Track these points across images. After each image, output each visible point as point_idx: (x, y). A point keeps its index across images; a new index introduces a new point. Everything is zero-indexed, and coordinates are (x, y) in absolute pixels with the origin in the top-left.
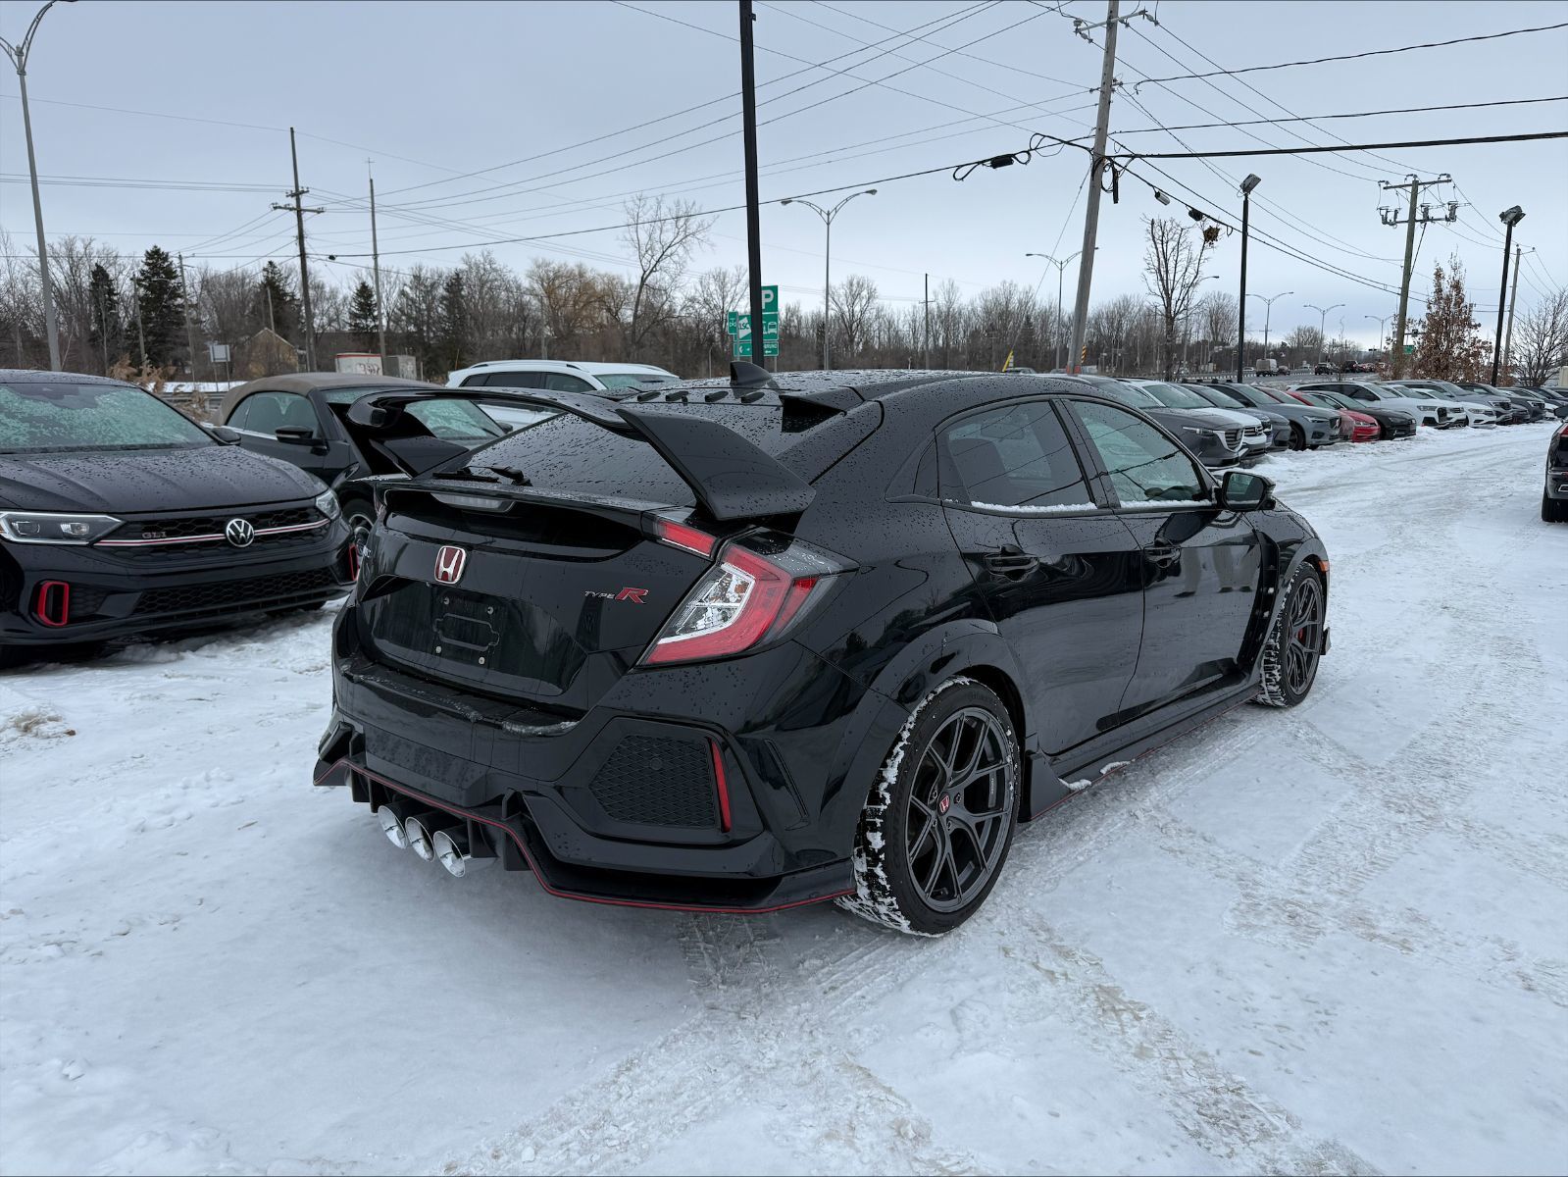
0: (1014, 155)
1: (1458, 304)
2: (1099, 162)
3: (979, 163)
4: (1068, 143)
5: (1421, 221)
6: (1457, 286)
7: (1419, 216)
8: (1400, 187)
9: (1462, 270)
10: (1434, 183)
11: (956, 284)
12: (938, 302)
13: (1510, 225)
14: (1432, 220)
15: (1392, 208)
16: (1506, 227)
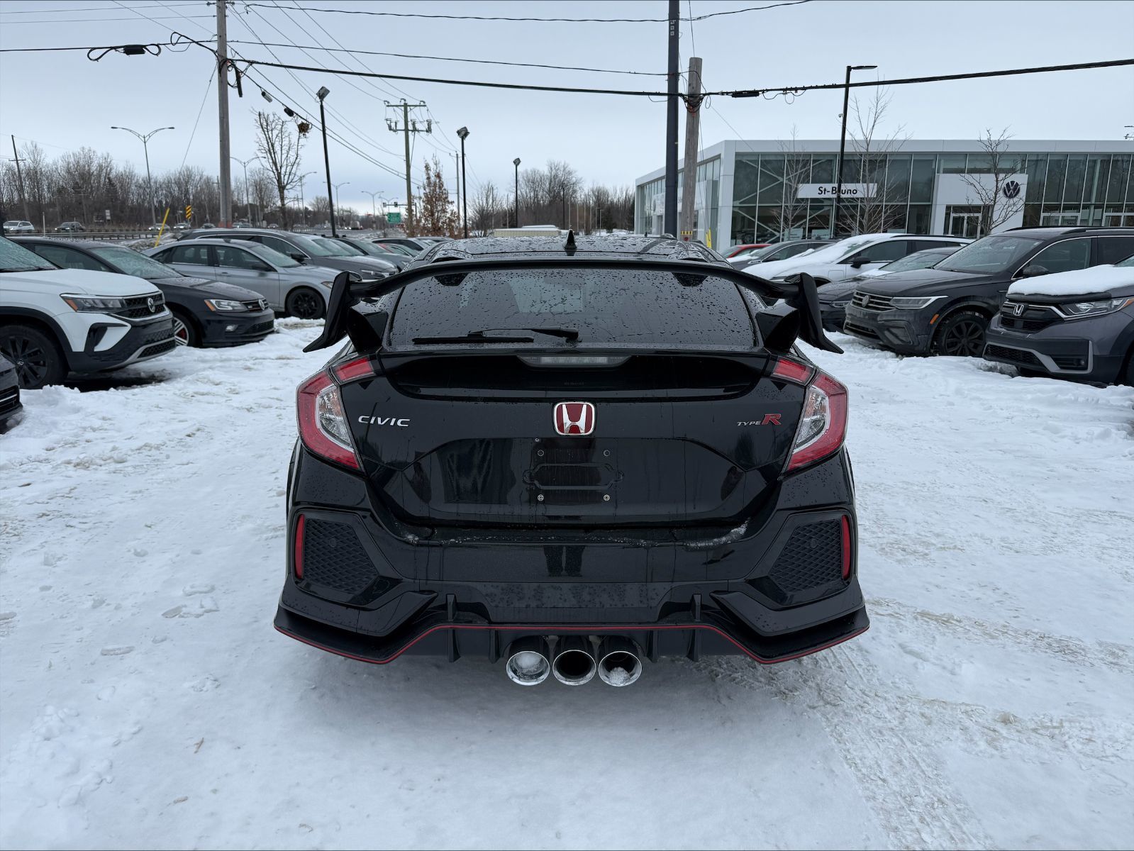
0: (145, 46)
1: (440, 188)
2: (224, 63)
3: (112, 48)
4: (197, 43)
5: (412, 131)
6: (438, 176)
7: (410, 127)
8: (397, 106)
9: (440, 165)
10: (416, 106)
11: (39, 146)
12: (27, 162)
13: (463, 139)
14: (418, 131)
15: (394, 120)
16: (461, 139)
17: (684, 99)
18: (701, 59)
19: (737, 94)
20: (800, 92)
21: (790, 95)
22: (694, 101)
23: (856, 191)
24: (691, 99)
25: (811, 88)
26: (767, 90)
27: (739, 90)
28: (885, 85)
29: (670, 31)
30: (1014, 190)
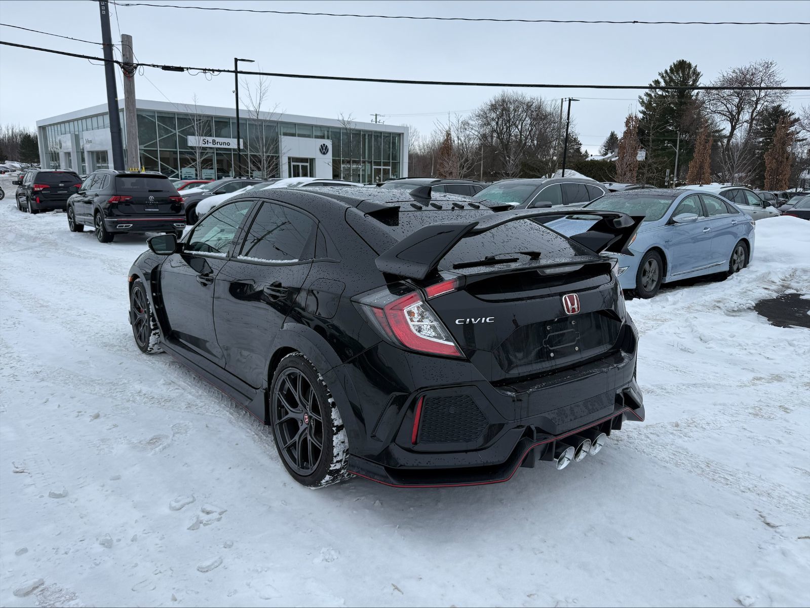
17: (120, 65)
18: (131, 37)
19: (166, 68)
20: (216, 73)
21: (208, 74)
22: (129, 69)
23: (229, 144)
24: (127, 66)
25: (224, 71)
26: (191, 68)
27: (167, 65)
28: (264, 76)
29: (101, 10)
30: (325, 149)
